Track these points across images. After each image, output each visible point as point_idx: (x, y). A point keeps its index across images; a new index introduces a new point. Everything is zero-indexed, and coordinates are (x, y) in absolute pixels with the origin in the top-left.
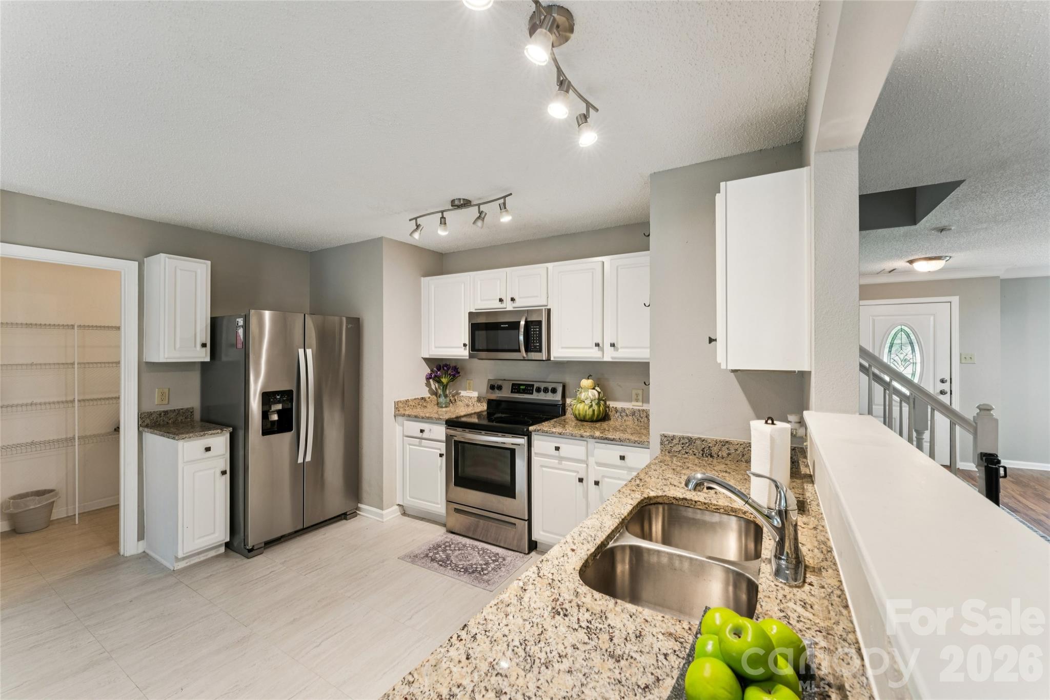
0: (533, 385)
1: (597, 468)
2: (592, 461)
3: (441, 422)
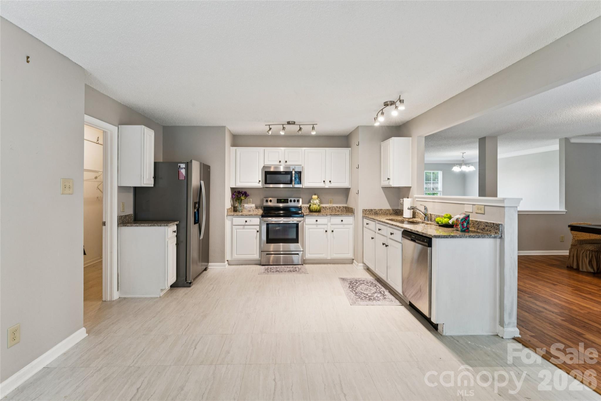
0: (288, 199)
1: (331, 226)
2: (329, 224)
3: (258, 216)
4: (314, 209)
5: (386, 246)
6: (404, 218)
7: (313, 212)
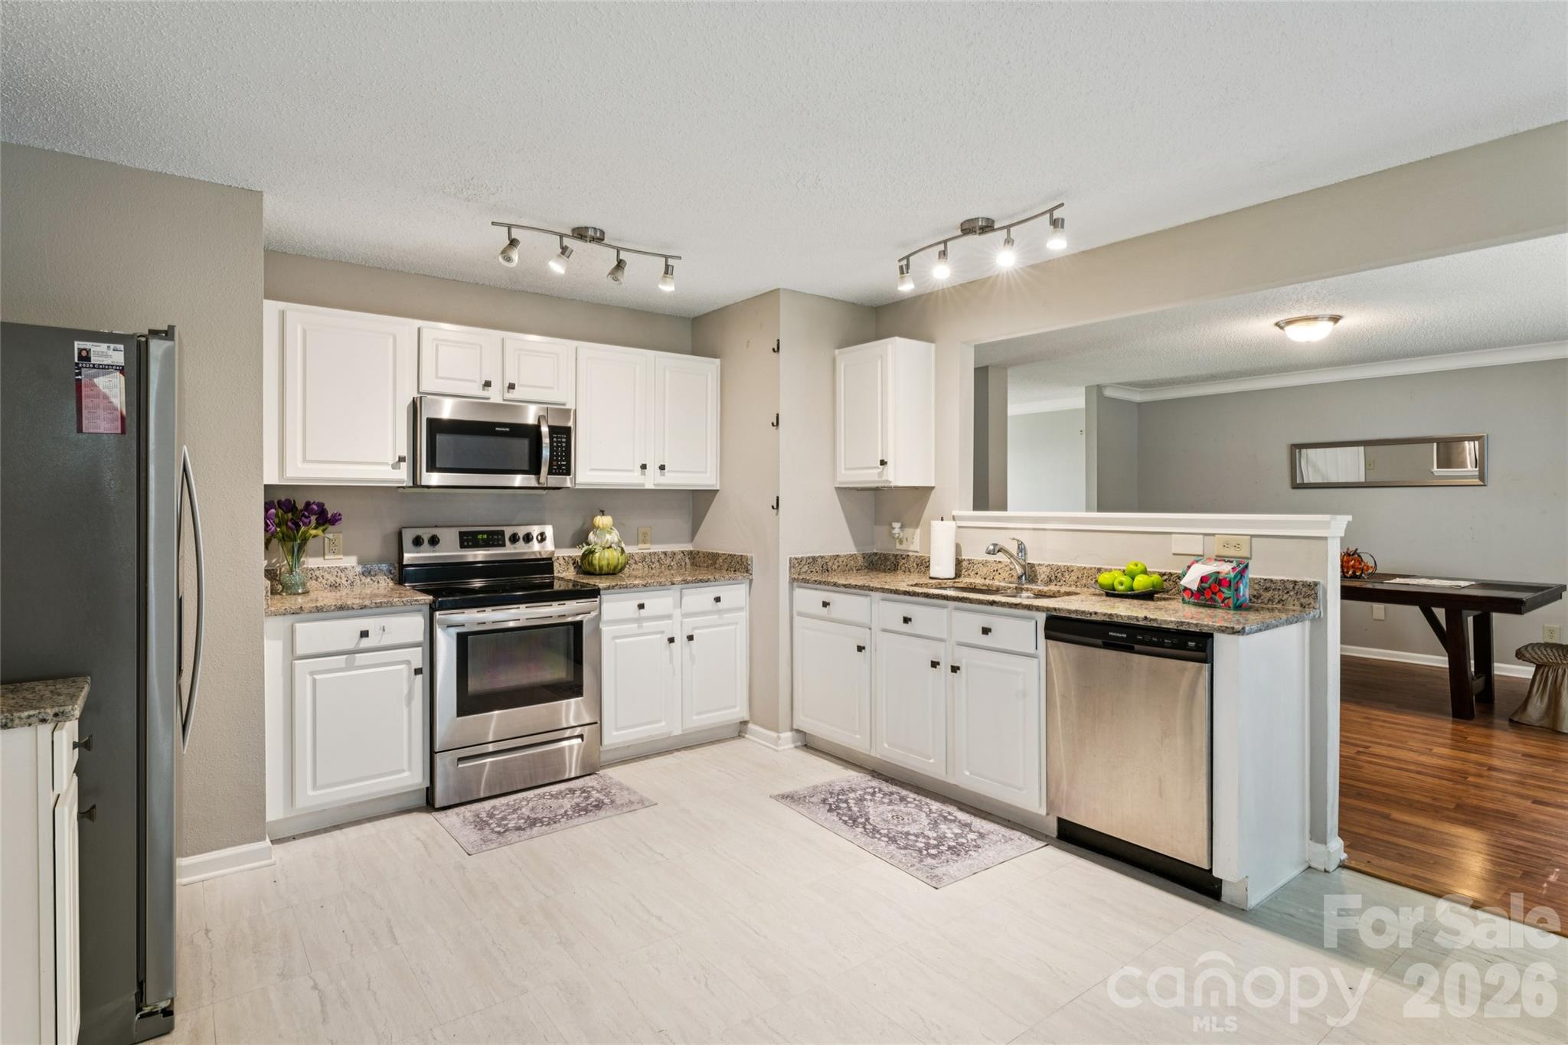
0: (502, 533)
1: (685, 620)
2: (677, 613)
3: (416, 607)
4: (608, 564)
5: (955, 669)
6: (931, 578)
7: (600, 574)
